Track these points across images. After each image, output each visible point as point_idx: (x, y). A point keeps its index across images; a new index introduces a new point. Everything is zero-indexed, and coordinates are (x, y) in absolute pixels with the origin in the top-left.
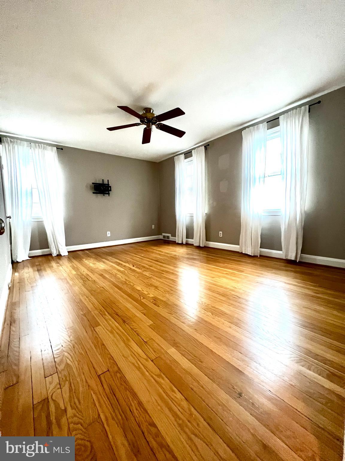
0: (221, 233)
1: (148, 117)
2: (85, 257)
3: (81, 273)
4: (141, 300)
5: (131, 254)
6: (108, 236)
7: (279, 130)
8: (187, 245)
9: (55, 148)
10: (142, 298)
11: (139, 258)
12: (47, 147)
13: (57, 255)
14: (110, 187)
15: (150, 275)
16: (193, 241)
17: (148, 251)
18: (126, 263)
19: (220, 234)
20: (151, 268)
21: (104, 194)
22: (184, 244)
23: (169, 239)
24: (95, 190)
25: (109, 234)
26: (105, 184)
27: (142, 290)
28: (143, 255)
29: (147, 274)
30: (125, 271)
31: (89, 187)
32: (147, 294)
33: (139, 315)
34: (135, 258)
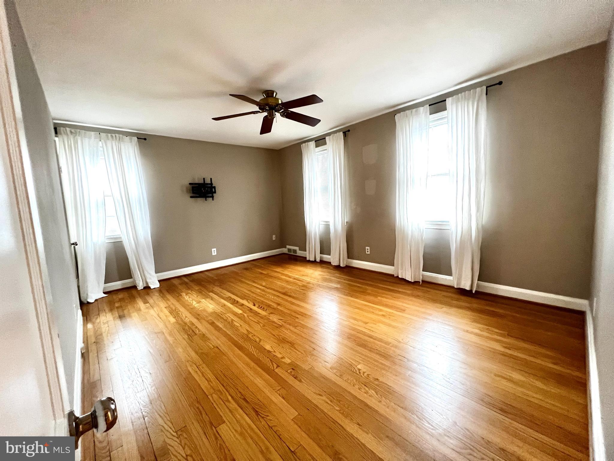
0: (368, 249)
1: (270, 104)
2: (184, 290)
3: (182, 320)
4: (275, 370)
5: (247, 282)
6: (213, 254)
7: (446, 116)
8: (323, 263)
9: (136, 138)
10: (275, 366)
11: (260, 289)
12: (123, 137)
13: (145, 288)
14: (215, 187)
15: (280, 321)
16: (330, 259)
17: (271, 277)
18: (243, 299)
19: (367, 251)
20: (279, 307)
21: (206, 198)
22: (318, 262)
23: (296, 253)
24: (193, 193)
25: (214, 252)
26: (207, 184)
27: (272, 350)
28: (264, 284)
29: (274, 318)
30: (244, 314)
31: (185, 189)
32: (282, 358)
33: (277, 399)
34: (254, 290)
